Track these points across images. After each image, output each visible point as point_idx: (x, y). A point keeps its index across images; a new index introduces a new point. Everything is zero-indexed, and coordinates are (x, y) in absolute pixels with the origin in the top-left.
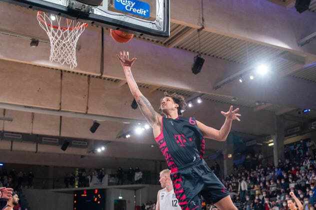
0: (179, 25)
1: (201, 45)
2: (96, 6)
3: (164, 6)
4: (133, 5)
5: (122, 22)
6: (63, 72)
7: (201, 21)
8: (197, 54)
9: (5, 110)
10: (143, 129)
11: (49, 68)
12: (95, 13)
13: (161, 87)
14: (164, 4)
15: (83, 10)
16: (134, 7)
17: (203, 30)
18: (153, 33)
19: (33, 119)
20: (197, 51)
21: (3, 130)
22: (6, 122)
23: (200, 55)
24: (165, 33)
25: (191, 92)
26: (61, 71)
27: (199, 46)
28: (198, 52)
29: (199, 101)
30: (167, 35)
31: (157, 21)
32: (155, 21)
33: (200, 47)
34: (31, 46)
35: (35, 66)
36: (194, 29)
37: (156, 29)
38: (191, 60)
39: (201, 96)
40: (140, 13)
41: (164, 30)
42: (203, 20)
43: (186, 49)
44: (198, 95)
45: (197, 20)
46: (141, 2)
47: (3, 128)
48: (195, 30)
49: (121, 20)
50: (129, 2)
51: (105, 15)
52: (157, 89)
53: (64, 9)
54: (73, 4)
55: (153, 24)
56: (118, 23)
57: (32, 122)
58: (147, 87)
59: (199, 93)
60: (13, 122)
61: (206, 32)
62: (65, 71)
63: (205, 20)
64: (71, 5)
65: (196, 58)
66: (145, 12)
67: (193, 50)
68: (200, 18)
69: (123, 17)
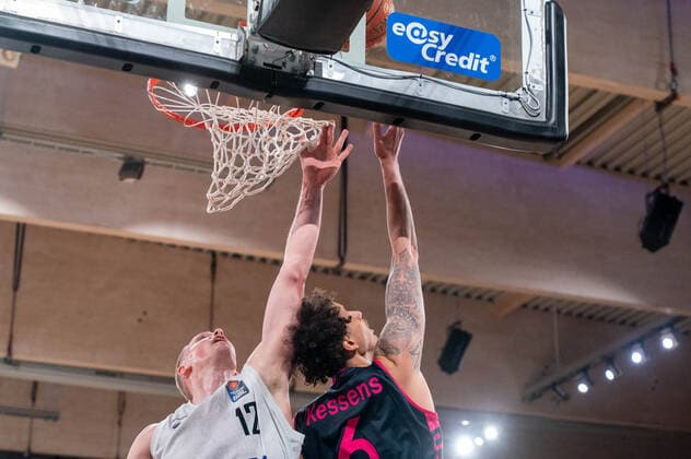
0: (595, 91)
1: (669, 152)
2: (328, 52)
3: (548, 41)
4: (445, 43)
5: (411, 99)
6: (219, 258)
7: (668, 75)
8: (659, 184)
9: (35, 384)
10: (479, 442)
11: (173, 246)
12: (325, 75)
13: (537, 298)
14: (548, 33)
15: (287, 69)
16: (448, 50)
17: (676, 103)
18: (513, 128)
19: (121, 413)
20: (657, 172)
21: (29, 450)
22: (39, 422)
23: (666, 186)
24: (553, 129)
25: (639, 312)
26: (213, 253)
27: (661, 157)
28: (658, 177)
29: (668, 343)
30: (559, 134)
31: (527, 90)
32: (520, 91)
33: (665, 160)
34: (121, 179)
35: (132, 241)
36: (643, 101)
37: (523, 116)
38: (634, 203)
39: (672, 324)
40: (469, 67)
41: (548, 117)
42: (674, 71)
43: (618, 169)
44: (662, 322)
45: (652, 73)
46: (472, 31)
47: (30, 442)
48: (647, 105)
49: (410, 92)
50: (432, 33)
51: (357, 79)
52: (525, 306)
53: (228, 69)
54: (256, 50)
55: (511, 99)
56: (399, 104)
57: (120, 423)
58: (491, 300)
59: (665, 315)
60: (59, 422)
61: (685, 108)
62: (225, 254)
63: (679, 69)
64: (251, 55)
65: (652, 199)
66: (485, 62)
67: (643, 170)
68: (662, 65)
69: (415, 84)
